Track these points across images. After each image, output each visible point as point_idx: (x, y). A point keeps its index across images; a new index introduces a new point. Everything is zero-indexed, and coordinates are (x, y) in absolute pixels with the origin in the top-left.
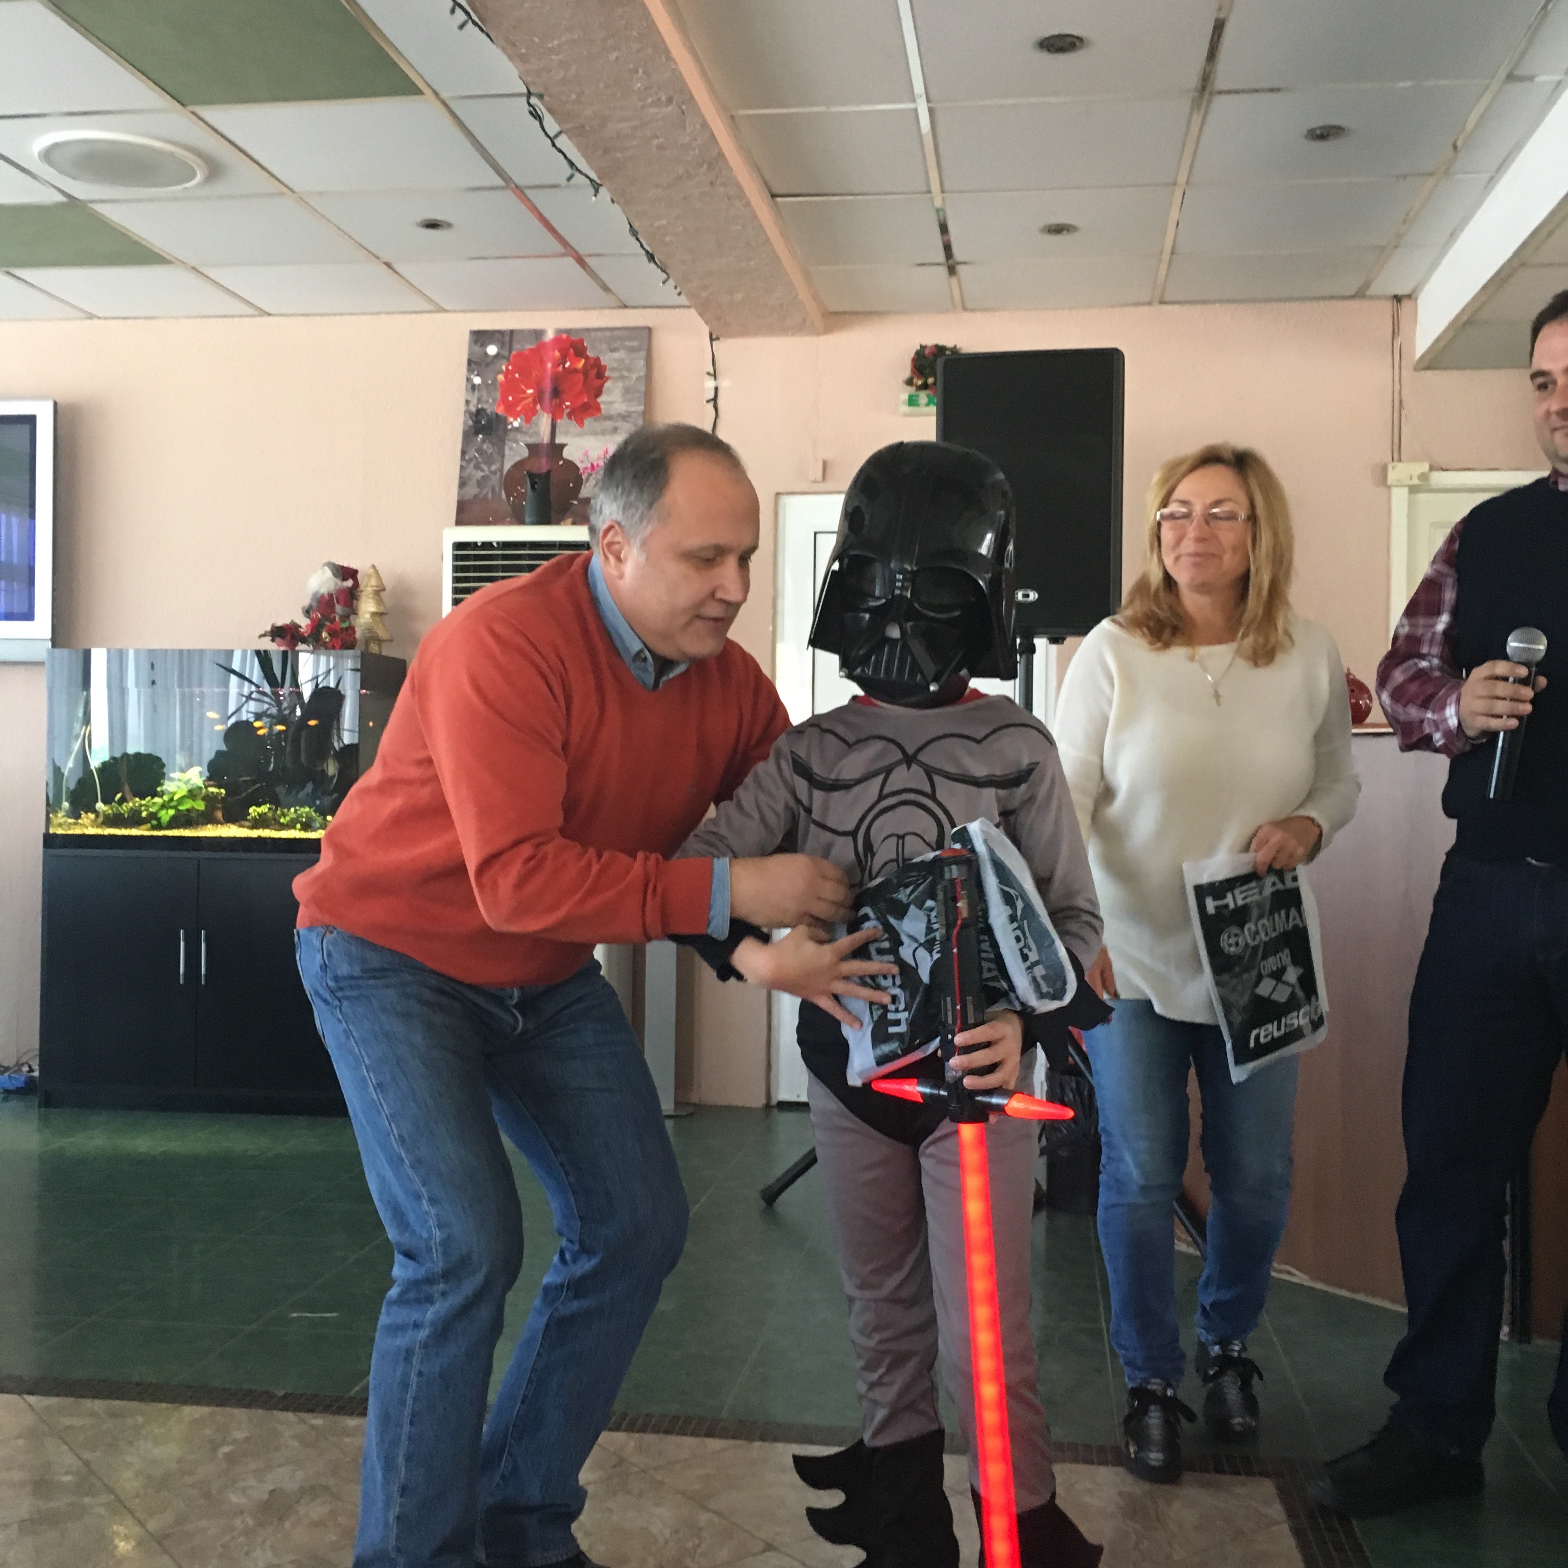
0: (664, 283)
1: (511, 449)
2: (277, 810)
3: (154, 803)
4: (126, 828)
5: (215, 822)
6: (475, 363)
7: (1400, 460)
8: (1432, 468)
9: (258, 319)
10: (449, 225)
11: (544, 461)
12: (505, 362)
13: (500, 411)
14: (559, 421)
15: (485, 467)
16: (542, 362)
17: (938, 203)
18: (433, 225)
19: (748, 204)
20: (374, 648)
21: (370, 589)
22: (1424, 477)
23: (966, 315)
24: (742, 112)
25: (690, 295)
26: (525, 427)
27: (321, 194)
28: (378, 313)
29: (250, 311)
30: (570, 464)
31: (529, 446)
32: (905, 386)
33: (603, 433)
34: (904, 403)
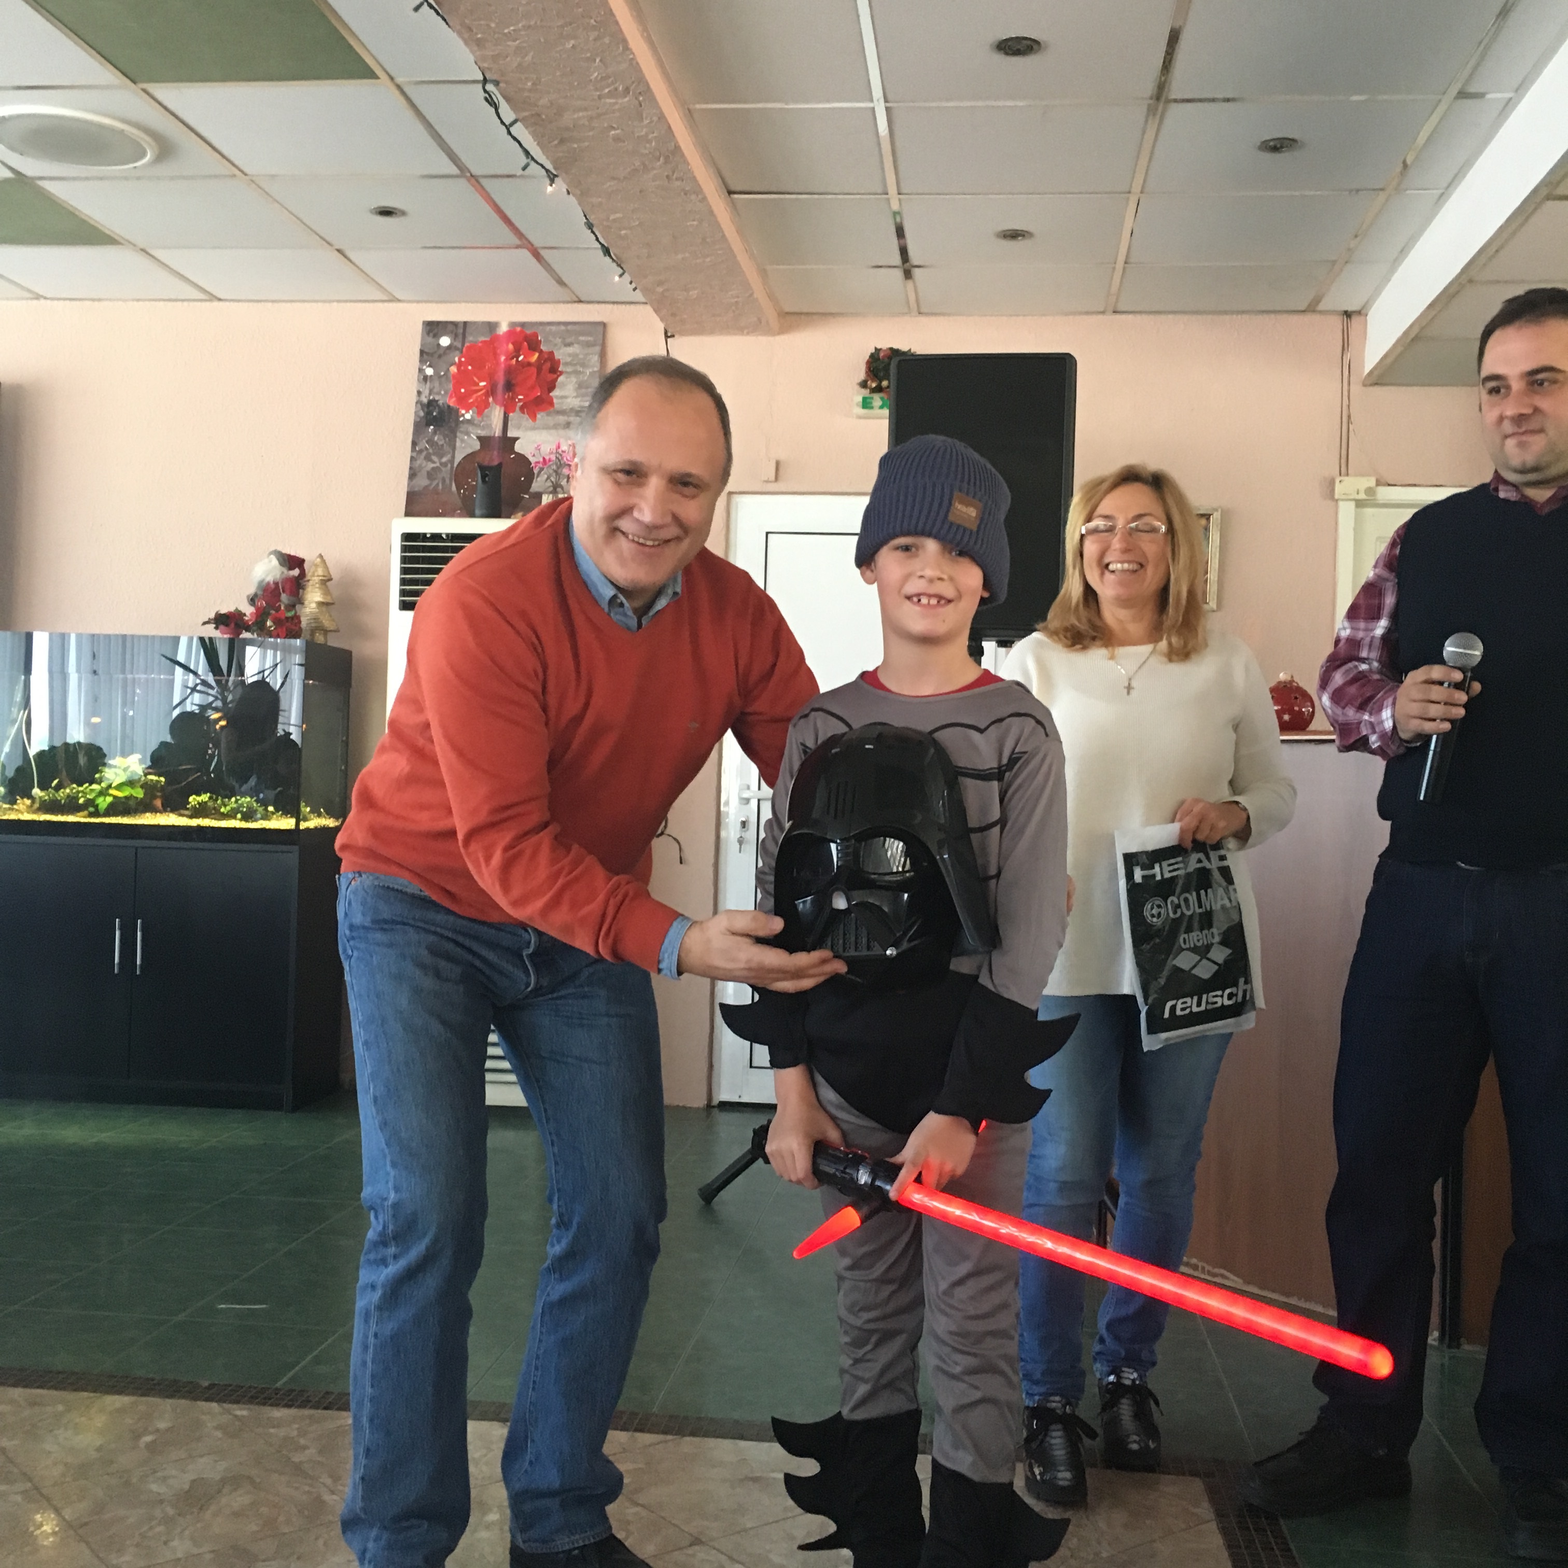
0: (621, 276)
1: (462, 441)
2: (217, 800)
3: (92, 790)
4: (62, 815)
5: (154, 810)
6: (427, 354)
7: (1347, 475)
8: (1379, 483)
9: (208, 304)
10: (403, 213)
11: (495, 453)
12: (457, 353)
13: (452, 403)
14: (511, 414)
15: (434, 458)
16: (496, 356)
17: (895, 206)
18: (386, 212)
19: (704, 199)
20: (320, 638)
21: (316, 579)
22: (1370, 491)
23: (923, 320)
24: (698, 106)
25: (646, 291)
26: (477, 420)
27: (273, 176)
28: (331, 301)
29: (202, 296)
30: (522, 459)
31: (479, 438)
32: (857, 388)
33: (556, 427)
34: (857, 405)
